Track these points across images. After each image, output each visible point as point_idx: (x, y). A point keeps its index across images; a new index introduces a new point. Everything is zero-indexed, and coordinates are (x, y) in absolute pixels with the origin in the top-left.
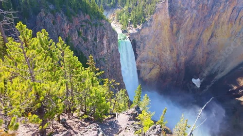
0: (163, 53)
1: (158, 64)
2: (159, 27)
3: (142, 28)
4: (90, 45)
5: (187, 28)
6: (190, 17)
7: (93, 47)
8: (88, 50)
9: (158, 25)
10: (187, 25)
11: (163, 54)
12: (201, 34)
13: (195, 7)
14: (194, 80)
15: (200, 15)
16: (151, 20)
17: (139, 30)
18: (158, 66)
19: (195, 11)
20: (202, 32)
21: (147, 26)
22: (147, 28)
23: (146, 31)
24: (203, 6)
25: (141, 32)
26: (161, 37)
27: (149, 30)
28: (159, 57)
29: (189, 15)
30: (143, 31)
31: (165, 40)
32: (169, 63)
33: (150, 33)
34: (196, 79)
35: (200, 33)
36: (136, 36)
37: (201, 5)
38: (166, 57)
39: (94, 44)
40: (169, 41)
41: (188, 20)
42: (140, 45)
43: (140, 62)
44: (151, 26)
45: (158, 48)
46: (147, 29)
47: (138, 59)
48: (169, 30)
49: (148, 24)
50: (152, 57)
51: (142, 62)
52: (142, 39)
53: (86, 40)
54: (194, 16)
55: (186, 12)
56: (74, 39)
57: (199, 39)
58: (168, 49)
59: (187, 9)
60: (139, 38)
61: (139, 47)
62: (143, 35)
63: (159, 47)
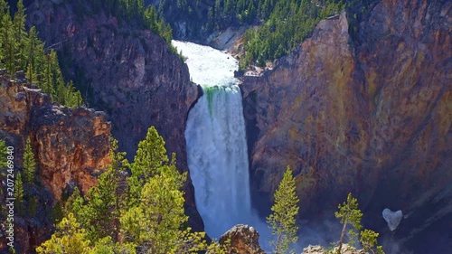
0: (327, 136)
1: (310, 164)
2: (319, 73)
3: (275, 69)
4: (107, 65)
5: (401, 85)
6: (410, 61)
7: (111, 68)
8: (99, 70)
9: (315, 68)
10: (403, 78)
11: (325, 140)
12: (435, 105)
13: (421, 36)
14: (386, 213)
15: (435, 56)
16: (297, 54)
17: (267, 74)
18: (311, 168)
19: (423, 47)
20: (437, 99)
21: (287, 65)
22: (286, 69)
23: (284, 77)
24: (440, 35)
25: (271, 78)
26: (325, 97)
27: (292, 75)
28: (313, 145)
29: (408, 54)
30: (276, 76)
31: (335, 107)
32: (338, 165)
33: (293, 82)
34: (394, 210)
35: (433, 102)
36: (259, 86)
37: (438, 34)
38: (334, 148)
39: (114, 64)
40: (347, 110)
41: (405, 66)
42: (267, 107)
43: (268, 150)
44: (295, 67)
45: (313, 124)
46: (286, 73)
47: (261, 142)
48: (349, 83)
49: (290, 60)
50: (296, 141)
51: (270, 153)
52: (271, 95)
53: (100, 54)
54: (421, 57)
55: (401, 45)
56: (80, 49)
57: (429, 117)
58: (342, 129)
59: (402, 40)
60: (267, 90)
61: (264, 113)
62: (276, 84)
63: (317, 120)
